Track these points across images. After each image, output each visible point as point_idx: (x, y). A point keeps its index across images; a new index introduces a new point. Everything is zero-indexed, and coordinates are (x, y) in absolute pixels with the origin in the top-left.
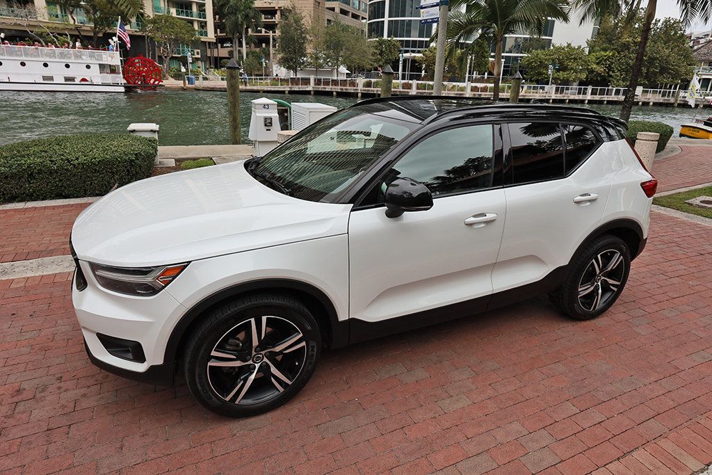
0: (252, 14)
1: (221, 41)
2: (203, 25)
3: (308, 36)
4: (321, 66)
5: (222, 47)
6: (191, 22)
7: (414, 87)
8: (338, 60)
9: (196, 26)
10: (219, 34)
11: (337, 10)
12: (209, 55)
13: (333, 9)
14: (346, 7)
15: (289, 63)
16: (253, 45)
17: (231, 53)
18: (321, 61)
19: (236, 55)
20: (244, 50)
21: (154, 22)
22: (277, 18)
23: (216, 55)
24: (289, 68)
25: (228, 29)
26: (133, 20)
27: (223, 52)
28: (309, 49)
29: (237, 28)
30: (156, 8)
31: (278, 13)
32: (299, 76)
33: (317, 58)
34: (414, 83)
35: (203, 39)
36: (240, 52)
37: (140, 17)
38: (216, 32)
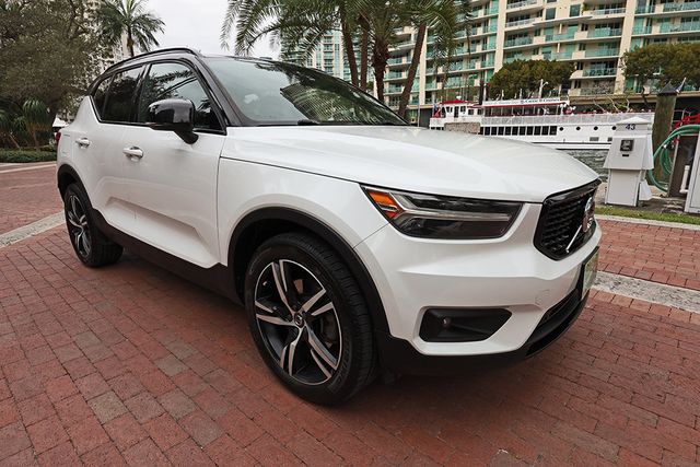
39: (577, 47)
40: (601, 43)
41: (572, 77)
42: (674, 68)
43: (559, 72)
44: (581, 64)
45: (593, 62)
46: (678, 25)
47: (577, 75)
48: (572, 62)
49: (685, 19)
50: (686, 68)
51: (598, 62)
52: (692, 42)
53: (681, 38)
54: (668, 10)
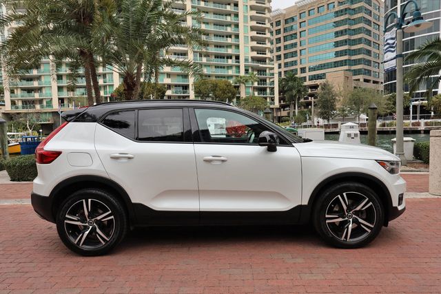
0: (302, 89)
1: (283, 107)
2: (272, 99)
3: (337, 98)
4: (346, 115)
5: (284, 110)
6: (266, 98)
7: (422, 124)
8: (359, 110)
9: (268, 100)
10: (282, 103)
11: (362, 80)
12: (275, 115)
13: (359, 80)
14: (367, 77)
15: (325, 115)
16: (303, 107)
17: (289, 113)
18: (347, 112)
19: (291, 114)
20: (297, 111)
21: (245, 100)
22: (319, 90)
23: (279, 115)
24: (324, 118)
25: (287, 100)
26: (235, 100)
27: (284, 113)
28: (338, 105)
29: (292, 98)
30: (246, 93)
31: (320, 87)
32: (331, 123)
33: (344, 111)
34: (423, 121)
35: (272, 106)
36: (294, 112)
37: (238, 98)
38: (280, 102)
39: (166, 76)
40: (178, 75)
41: (166, 94)
42: (219, 92)
43: (159, 90)
44: (169, 87)
45: (176, 86)
46: (214, 69)
47: (169, 93)
48: (164, 85)
49: (217, 67)
50: (224, 93)
51: (179, 86)
52: (223, 79)
53: (217, 77)
54: (210, 61)
